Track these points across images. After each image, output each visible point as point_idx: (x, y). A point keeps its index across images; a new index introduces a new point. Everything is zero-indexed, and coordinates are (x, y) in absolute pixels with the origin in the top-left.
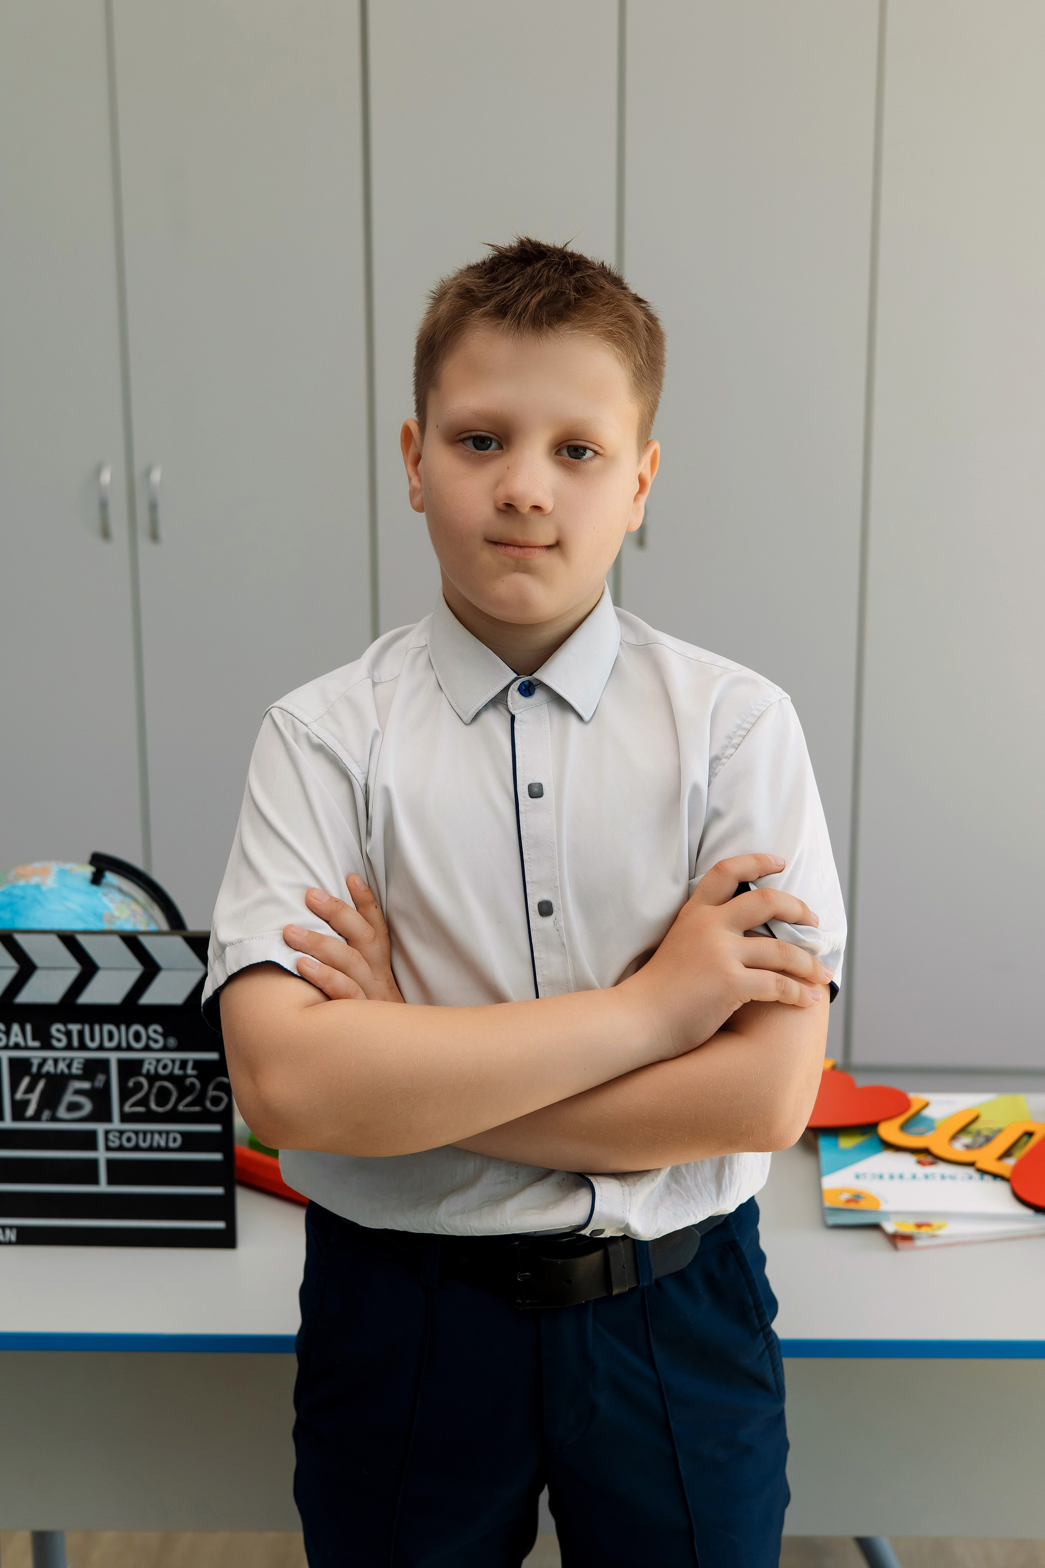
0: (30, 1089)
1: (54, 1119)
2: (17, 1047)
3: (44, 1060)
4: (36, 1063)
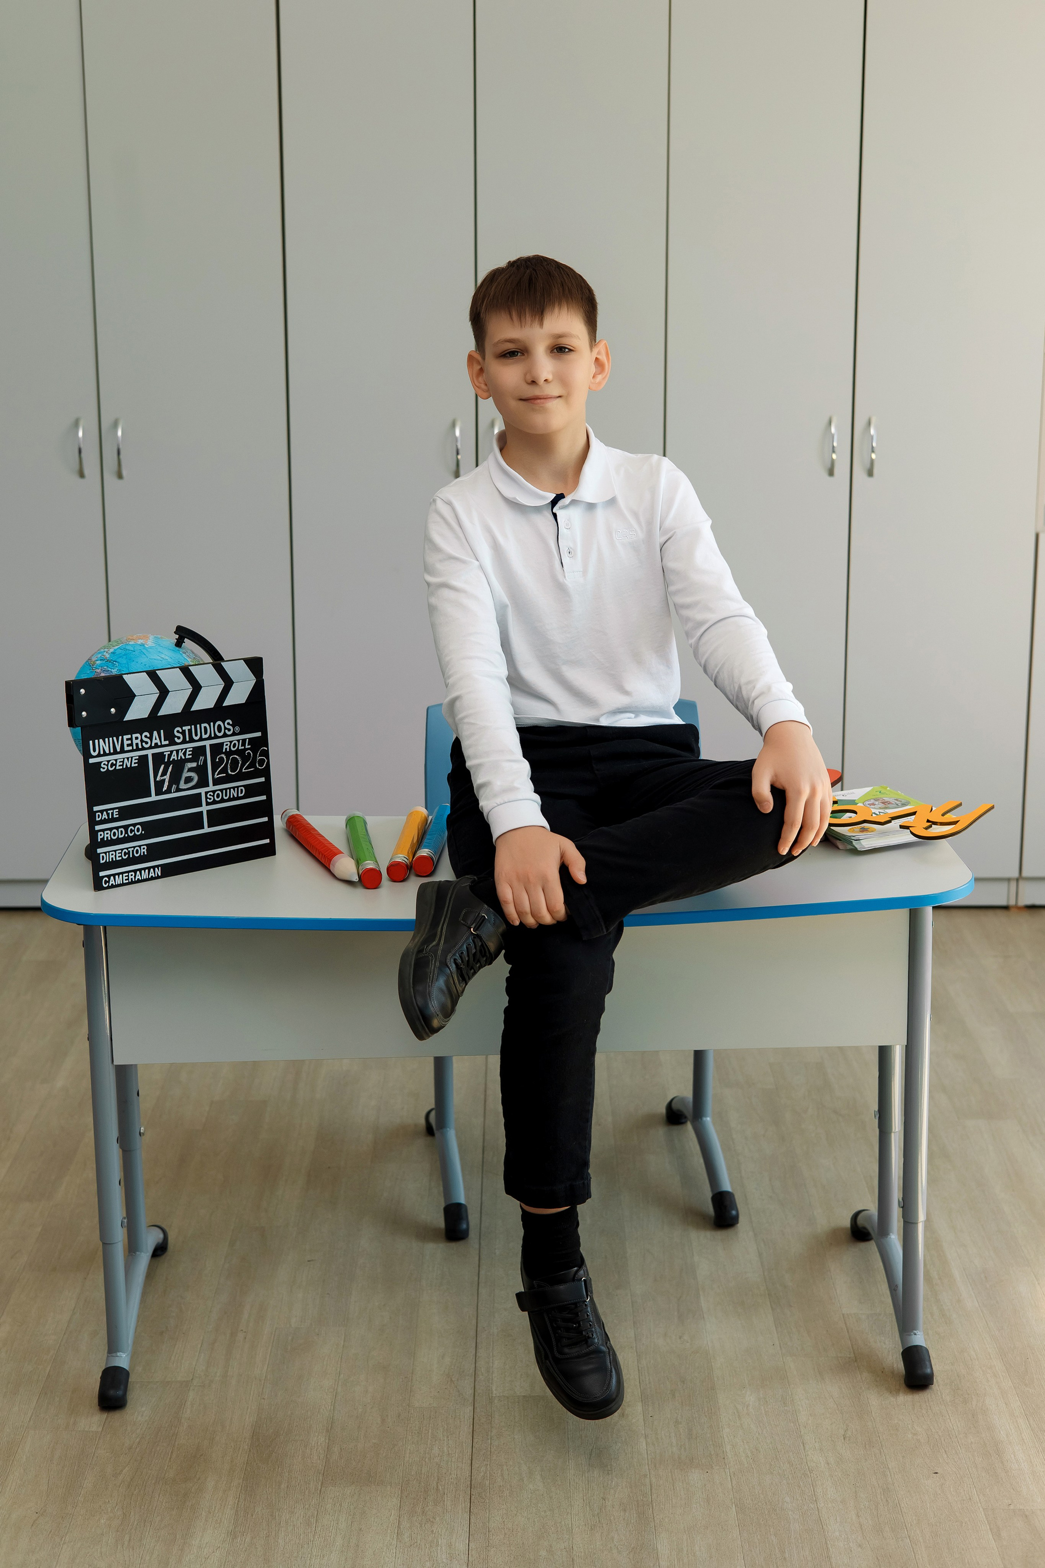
1: (178, 790)
2: (156, 746)
3: (172, 752)
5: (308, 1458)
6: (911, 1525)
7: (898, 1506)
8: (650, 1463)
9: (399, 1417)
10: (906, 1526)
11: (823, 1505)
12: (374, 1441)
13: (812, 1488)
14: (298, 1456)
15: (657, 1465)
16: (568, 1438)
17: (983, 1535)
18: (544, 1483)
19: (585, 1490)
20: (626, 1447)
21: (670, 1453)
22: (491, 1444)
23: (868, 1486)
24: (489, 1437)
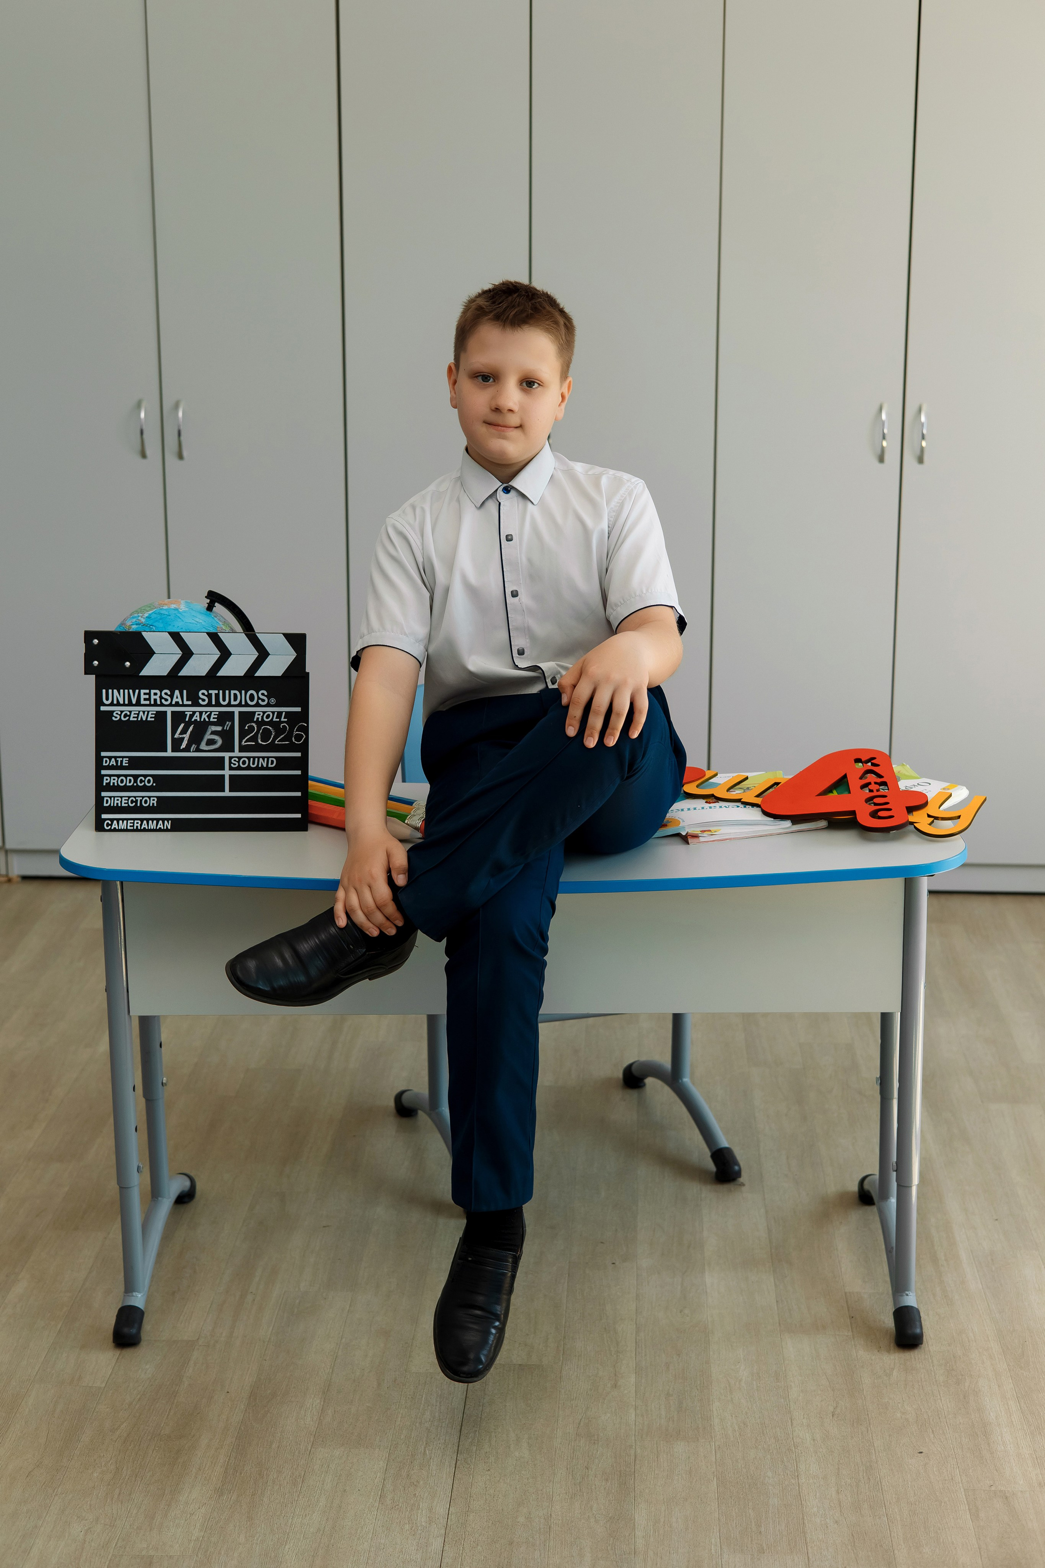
0: (184, 731)
1: (198, 750)
2: (177, 704)
3: (194, 713)
4: (188, 714)
5: (302, 1419)
6: (890, 1503)
7: (880, 1484)
8: (637, 1434)
9: (395, 1381)
10: (885, 1504)
11: (804, 1480)
12: (367, 1404)
13: (795, 1463)
14: (292, 1417)
15: (644, 1436)
16: (559, 1407)
17: (961, 1515)
18: (530, 1450)
19: (569, 1458)
20: (615, 1418)
21: (658, 1424)
22: (482, 1410)
23: (851, 1464)
24: (481, 1404)
